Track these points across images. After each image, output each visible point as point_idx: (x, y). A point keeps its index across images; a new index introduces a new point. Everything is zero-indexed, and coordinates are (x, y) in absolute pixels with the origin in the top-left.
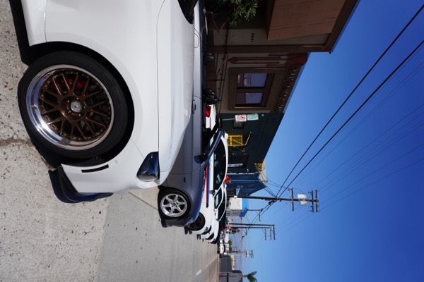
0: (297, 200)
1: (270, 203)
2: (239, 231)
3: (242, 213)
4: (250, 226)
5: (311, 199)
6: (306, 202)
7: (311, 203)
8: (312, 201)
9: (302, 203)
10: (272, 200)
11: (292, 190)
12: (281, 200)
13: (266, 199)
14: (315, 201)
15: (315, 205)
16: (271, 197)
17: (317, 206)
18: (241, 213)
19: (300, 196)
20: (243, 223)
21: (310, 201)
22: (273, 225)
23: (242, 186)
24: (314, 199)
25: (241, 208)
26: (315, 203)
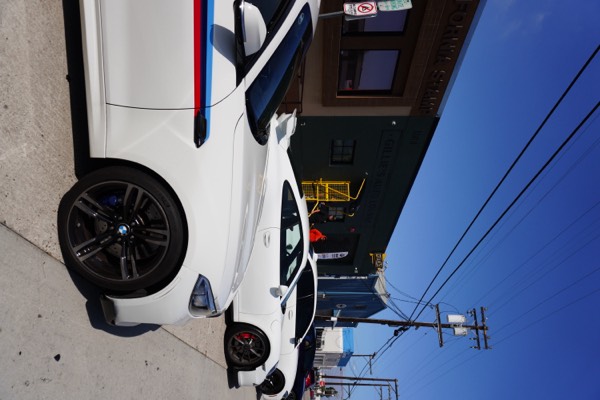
0: (448, 326)
1: (396, 333)
2: (336, 392)
3: (343, 360)
4: (356, 381)
5: (473, 324)
6: (465, 330)
7: (474, 331)
8: (475, 328)
9: (459, 331)
10: (402, 326)
11: (437, 306)
12: (418, 325)
13: (391, 323)
14: (482, 328)
15: (481, 337)
16: (399, 319)
17: (485, 337)
18: (341, 359)
19: (453, 318)
20: (344, 376)
21: (473, 328)
22: (395, 380)
23: (345, 306)
24: (480, 324)
25: (341, 351)
26: (481, 331)
